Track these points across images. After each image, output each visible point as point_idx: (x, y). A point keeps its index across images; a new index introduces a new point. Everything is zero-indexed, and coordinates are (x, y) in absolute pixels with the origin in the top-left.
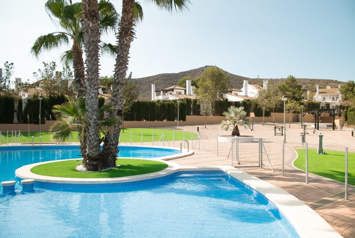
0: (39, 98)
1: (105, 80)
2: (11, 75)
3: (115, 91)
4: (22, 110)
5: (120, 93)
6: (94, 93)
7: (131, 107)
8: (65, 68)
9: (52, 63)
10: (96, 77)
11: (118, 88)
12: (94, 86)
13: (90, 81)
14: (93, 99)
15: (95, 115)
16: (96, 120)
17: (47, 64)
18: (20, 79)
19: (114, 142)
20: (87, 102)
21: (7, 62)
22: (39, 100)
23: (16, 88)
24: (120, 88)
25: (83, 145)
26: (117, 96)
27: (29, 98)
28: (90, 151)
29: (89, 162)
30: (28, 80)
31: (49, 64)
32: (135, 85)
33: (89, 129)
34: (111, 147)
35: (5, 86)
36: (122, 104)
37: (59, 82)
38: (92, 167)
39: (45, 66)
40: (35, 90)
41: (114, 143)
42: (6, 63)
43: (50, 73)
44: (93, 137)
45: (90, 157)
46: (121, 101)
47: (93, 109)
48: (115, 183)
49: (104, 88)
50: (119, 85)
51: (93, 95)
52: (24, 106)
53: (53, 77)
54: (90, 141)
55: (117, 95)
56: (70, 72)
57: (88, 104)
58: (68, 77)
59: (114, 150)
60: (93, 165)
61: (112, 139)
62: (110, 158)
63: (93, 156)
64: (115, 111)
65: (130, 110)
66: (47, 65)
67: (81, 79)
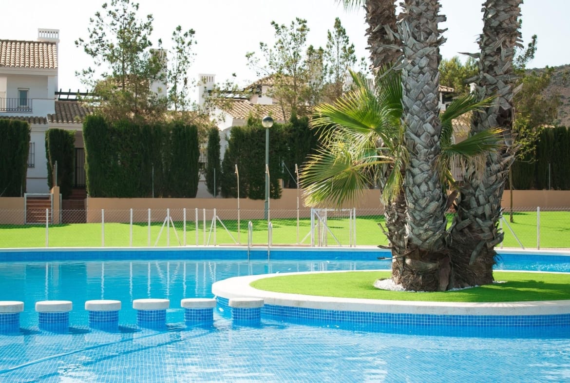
0: (264, 124)
1: (450, 71)
2: (188, 62)
3: (490, 55)
4: (219, 160)
5: (503, 59)
6: (428, 56)
7: (536, 142)
8: (333, 35)
9: (296, 22)
10: (430, 7)
11: (499, 43)
12: (426, 36)
13: (415, 23)
14: (424, 74)
15: (430, 123)
16: (433, 136)
17: (283, 27)
18: (211, 78)
19: (487, 208)
20: (405, 86)
21: (179, 29)
22: (262, 131)
23: (203, 100)
24: (504, 43)
25: (396, 217)
26: (495, 68)
27: (237, 125)
28: (416, 231)
29: (411, 263)
30: (234, 75)
31: (288, 25)
32: (547, 76)
33: (414, 164)
34: (477, 222)
35: (175, 94)
36: (510, 92)
37: (316, 78)
38: (421, 278)
39: (278, 32)
40: (252, 105)
41: (488, 211)
42: (177, 32)
43: (292, 52)
44: (424, 187)
45: (417, 247)
46: (506, 83)
47: (424, 104)
48: (491, 317)
49: (447, 93)
50: (500, 36)
51: (424, 62)
52: (224, 147)
53: (300, 64)
54: (416, 202)
55: (496, 64)
56: (348, 47)
57: (408, 91)
58: (341, 60)
59: (487, 233)
60: (425, 273)
61: (482, 199)
62: (476, 257)
63: (426, 246)
64: (489, 115)
65: (532, 152)
66: (282, 30)
67: (385, 26)
